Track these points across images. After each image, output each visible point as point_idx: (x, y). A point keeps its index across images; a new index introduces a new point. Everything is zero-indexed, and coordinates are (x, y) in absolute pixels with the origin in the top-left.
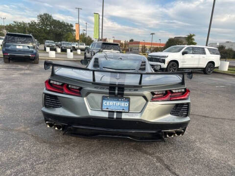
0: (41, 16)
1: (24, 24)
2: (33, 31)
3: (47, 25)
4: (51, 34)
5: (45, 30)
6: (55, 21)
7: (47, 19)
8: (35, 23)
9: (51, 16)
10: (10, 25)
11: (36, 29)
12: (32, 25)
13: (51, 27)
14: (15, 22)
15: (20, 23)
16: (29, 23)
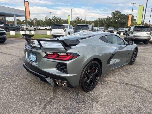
0: (113, 13)
1: (103, 19)
2: (108, 22)
3: (116, 18)
4: (118, 24)
5: (114, 21)
6: (122, 14)
7: (117, 14)
8: (109, 17)
9: (120, 12)
10: (96, 20)
11: (109, 21)
12: (108, 19)
13: (118, 19)
14: (99, 18)
15: (101, 19)
16: (106, 18)
